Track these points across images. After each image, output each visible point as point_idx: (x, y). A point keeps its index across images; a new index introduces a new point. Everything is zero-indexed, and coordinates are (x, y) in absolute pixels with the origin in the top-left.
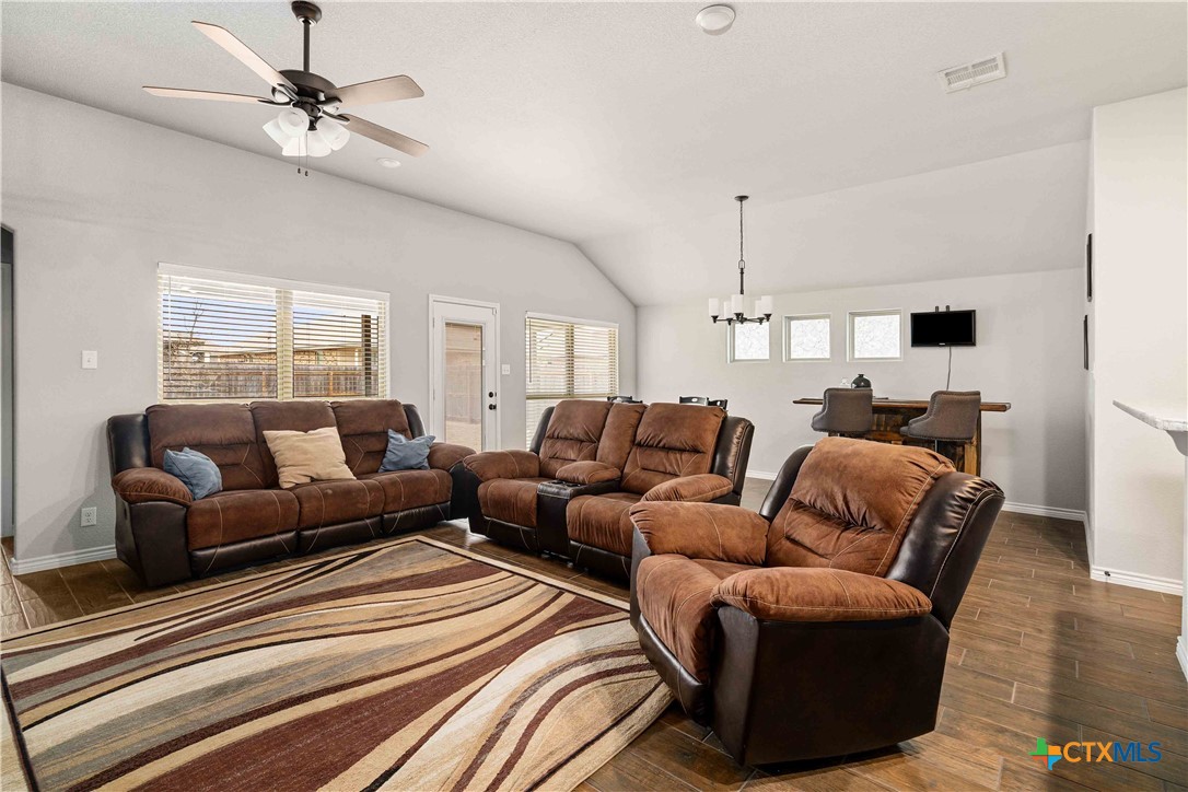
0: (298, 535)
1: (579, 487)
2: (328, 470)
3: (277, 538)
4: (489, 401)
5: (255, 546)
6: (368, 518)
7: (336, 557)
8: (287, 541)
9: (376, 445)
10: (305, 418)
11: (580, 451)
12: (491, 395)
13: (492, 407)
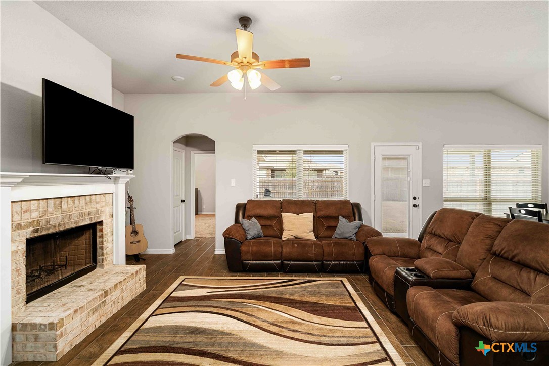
0: (282, 262)
1: (425, 279)
2: (302, 234)
3: (273, 262)
4: (413, 202)
5: (264, 263)
6: (315, 261)
7: (295, 278)
8: (277, 264)
9: (332, 224)
10: (299, 207)
11: (446, 247)
12: (414, 198)
13: (415, 206)
